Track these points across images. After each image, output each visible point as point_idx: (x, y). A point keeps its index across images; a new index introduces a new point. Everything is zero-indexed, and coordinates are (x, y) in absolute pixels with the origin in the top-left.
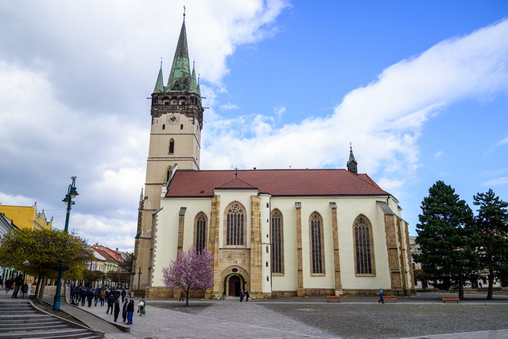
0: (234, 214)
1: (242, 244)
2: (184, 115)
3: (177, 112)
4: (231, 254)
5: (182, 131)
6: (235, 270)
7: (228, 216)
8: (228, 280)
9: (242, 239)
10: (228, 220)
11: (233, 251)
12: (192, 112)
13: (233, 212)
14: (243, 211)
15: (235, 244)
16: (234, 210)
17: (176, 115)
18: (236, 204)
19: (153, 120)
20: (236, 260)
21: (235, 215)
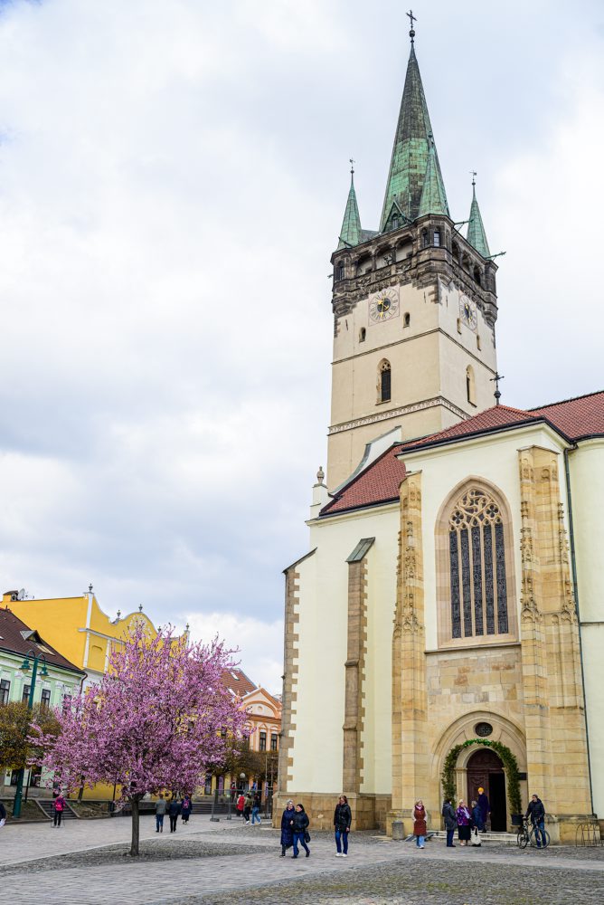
0: (469, 526)
1: (504, 630)
2: (411, 285)
3: (393, 284)
4: (465, 671)
6: (483, 728)
7: (453, 535)
8: (462, 763)
9: (503, 614)
10: (454, 551)
11: (472, 656)
12: (430, 270)
13: (469, 519)
14: (501, 509)
15: (479, 632)
16: (471, 511)
17: (389, 292)
18: (474, 490)
19: (336, 324)
20: (484, 689)
21: (475, 530)
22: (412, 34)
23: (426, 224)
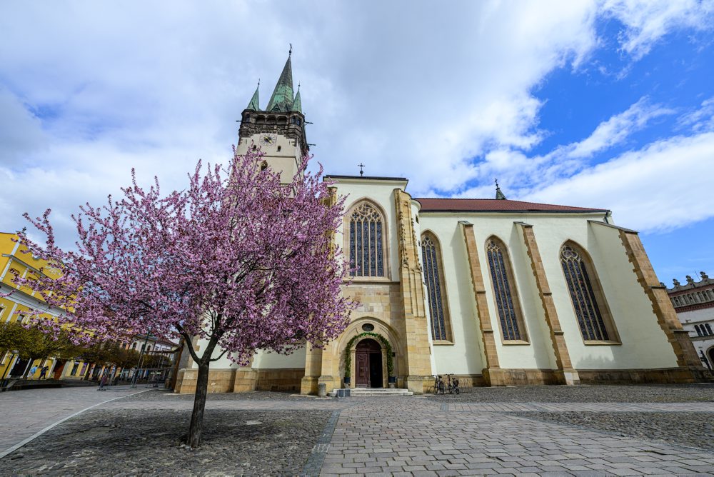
0: (363, 220)
1: (381, 273)
2: (283, 136)
3: (274, 133)
4: (359, 294)
5: (278, 154)
6: (368, 327)
7: (352, 223)
8: (353, 348)
9: (381, 264)
10: (352, 231)
11: (364, 286)
12: (294, 133)
13: (362, 217)
14: (381, 215)
15: (367, 274)
16: (364, 213)
17: (272, 135)
18: (368, 203)
19: (240, 140)
20: (371, 304)
21: (366, 223)
22: (290, 52)
23: (295, 115)
